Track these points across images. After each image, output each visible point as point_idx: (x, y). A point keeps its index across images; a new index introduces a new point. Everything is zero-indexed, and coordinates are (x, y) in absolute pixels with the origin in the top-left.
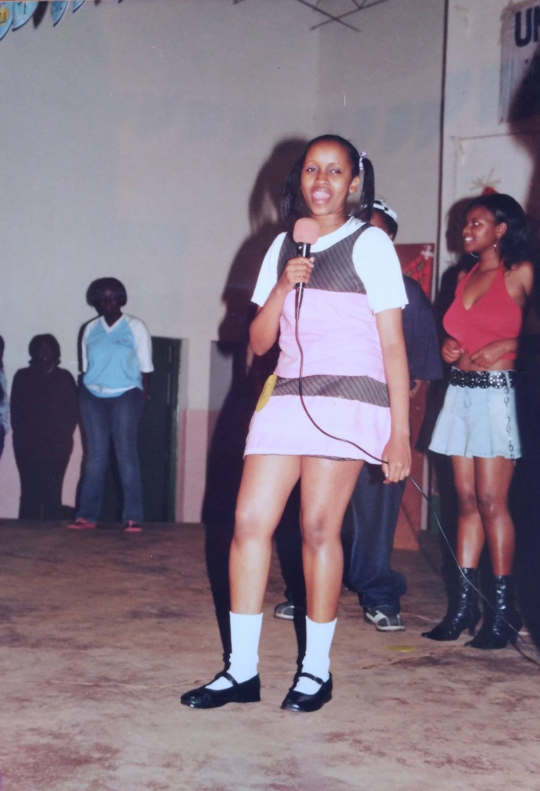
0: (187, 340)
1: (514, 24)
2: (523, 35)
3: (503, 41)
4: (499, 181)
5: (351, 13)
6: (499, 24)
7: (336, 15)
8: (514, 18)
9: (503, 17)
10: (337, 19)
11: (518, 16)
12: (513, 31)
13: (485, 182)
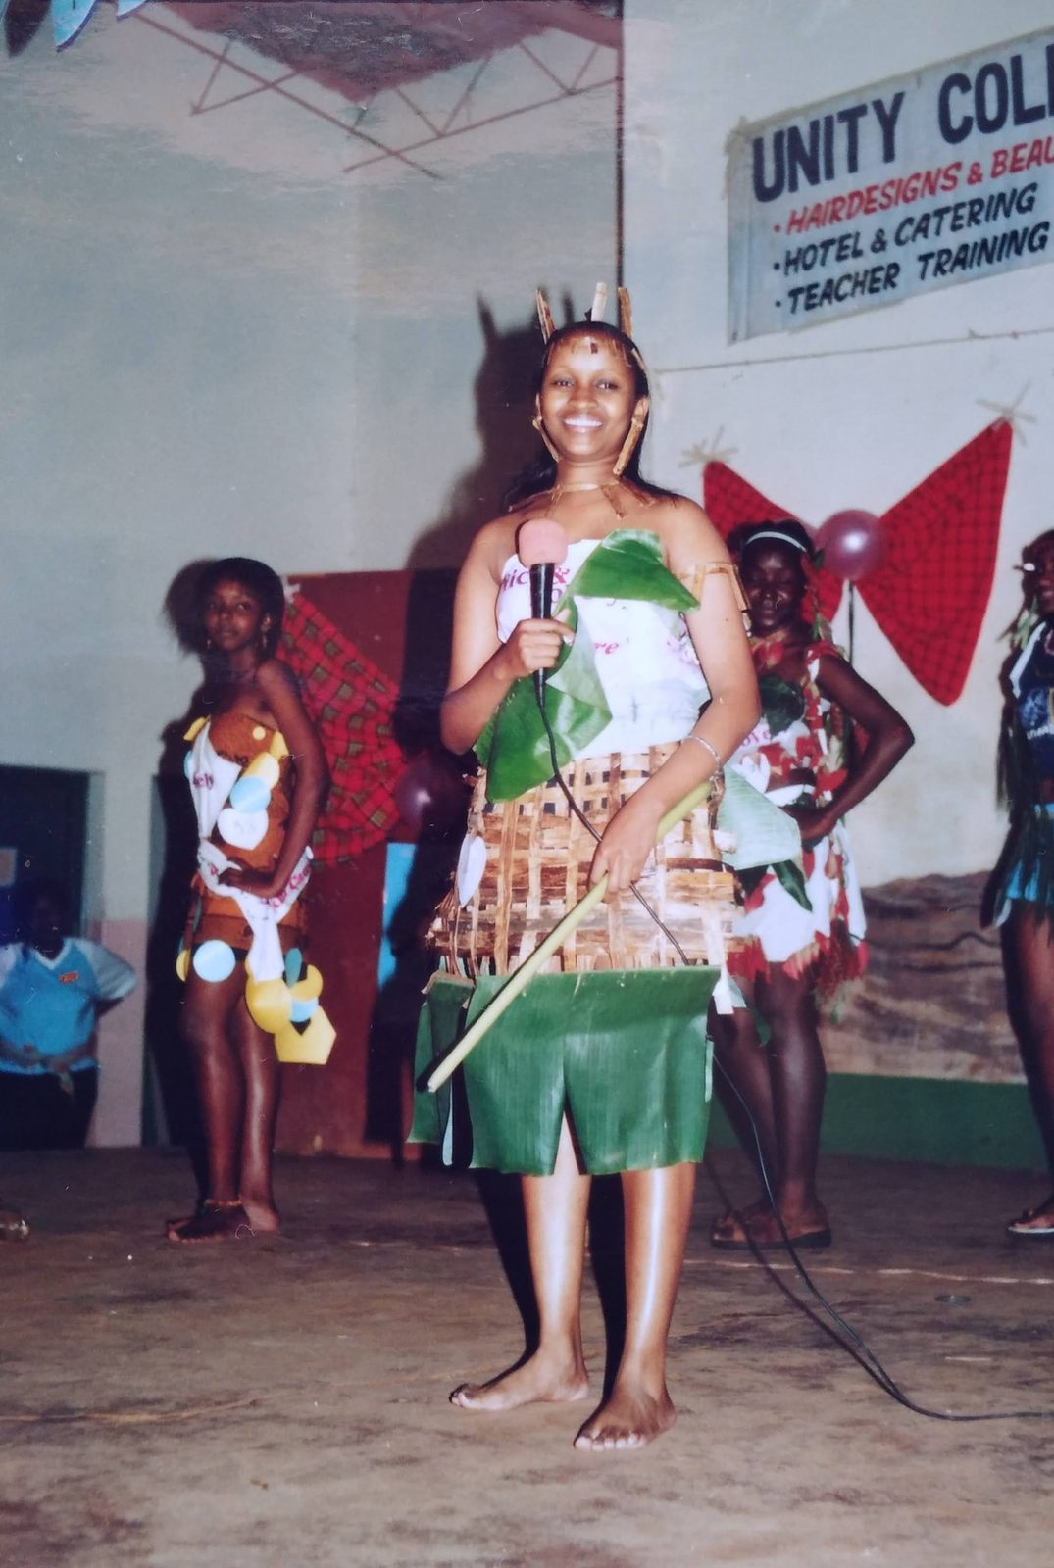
0: (101, 774)
1: (750, 160)
2: (769, 181)
3: (730, 190)
4: (734, 450)
5: (423, 143)
6: (722, 161)
7: (395, 147)
8: (749, 149)
9: (729, 148)
10: (396, 154)
11: (758, 145)
12: (749, 172)
13: (707, 451)
